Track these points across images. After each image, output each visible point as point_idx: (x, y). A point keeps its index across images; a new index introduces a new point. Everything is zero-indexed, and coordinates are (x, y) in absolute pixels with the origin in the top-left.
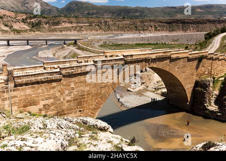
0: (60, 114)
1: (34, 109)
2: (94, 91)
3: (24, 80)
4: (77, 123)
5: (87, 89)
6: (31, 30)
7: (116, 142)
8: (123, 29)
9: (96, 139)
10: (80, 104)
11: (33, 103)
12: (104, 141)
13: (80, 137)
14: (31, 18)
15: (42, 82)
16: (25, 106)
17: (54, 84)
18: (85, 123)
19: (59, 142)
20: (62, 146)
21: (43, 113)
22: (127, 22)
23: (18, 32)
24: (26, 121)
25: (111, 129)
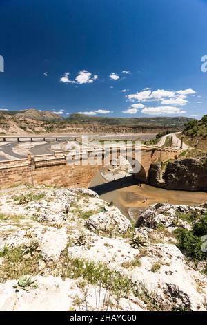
0: (65, 186)
1: (48, 183)
2: (86, 171)
3: (42, 164)
4: (76, 192)
5: (82, 169)
6: (46, 132)
7: (101, 204)
8: (106, 131)
9: (87, 202)
10: (77, 179)
11: (48, 179)
12: (93, 203)
13: (78, 201)
14: (47, 124)
15: (53, 165)
16: (42, 181)
17: (61, 166)
18: (81, 192)
19: (64, 204)
20: (66, 207)
21: (54, 185)
22: (108, 127)
23: (38, 133)
24: (43, 191)
25: (97, 196)
